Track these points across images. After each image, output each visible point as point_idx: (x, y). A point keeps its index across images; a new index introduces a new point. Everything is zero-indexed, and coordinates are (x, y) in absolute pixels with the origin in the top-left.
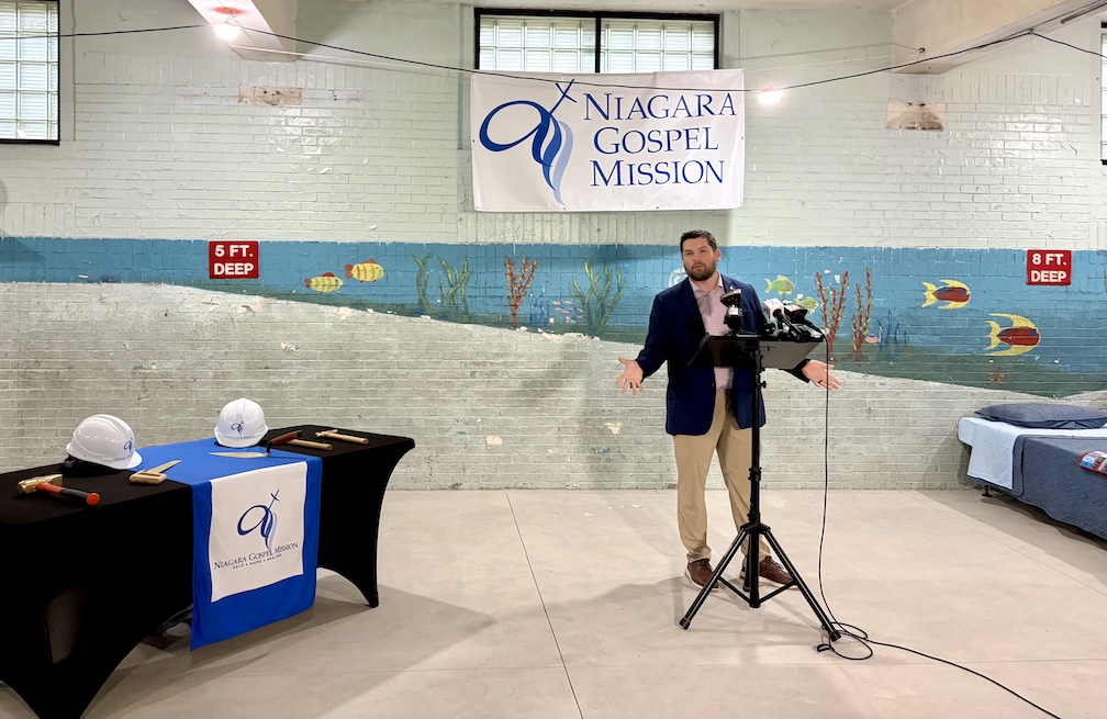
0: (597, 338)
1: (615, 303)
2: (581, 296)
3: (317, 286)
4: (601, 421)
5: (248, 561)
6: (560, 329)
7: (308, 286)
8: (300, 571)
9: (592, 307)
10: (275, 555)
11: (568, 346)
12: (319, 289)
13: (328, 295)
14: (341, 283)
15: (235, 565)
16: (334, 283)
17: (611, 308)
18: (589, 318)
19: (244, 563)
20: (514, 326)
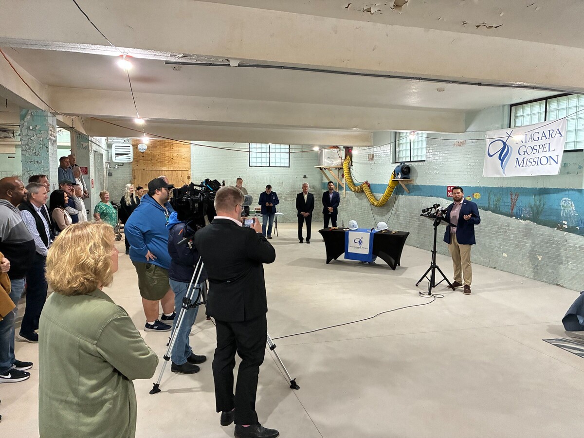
0: (535, 223)
1: (542, 210)
2: (531, 207)
4: (535, 255)
6: (525, 219)
9: (535, 211)
11: (527, 225)
17: (541, 212)
18: (533, 216)
20: (512, 216)
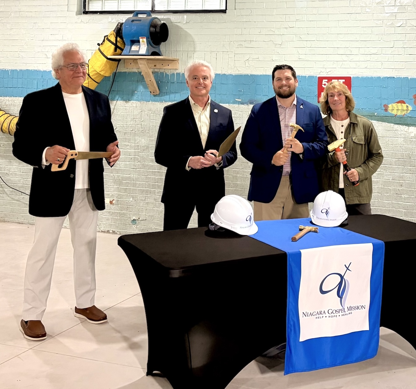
3: (393, 110)
5: (327, 315)
7: (386, 110)
8: (366, 327)
10: (347, 313)
12: (394, 112)
13: (401, 117)
14: (410, 108)
15: (317, 316)
16: (405, 108)
19: (324, 315)
